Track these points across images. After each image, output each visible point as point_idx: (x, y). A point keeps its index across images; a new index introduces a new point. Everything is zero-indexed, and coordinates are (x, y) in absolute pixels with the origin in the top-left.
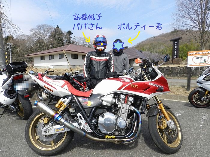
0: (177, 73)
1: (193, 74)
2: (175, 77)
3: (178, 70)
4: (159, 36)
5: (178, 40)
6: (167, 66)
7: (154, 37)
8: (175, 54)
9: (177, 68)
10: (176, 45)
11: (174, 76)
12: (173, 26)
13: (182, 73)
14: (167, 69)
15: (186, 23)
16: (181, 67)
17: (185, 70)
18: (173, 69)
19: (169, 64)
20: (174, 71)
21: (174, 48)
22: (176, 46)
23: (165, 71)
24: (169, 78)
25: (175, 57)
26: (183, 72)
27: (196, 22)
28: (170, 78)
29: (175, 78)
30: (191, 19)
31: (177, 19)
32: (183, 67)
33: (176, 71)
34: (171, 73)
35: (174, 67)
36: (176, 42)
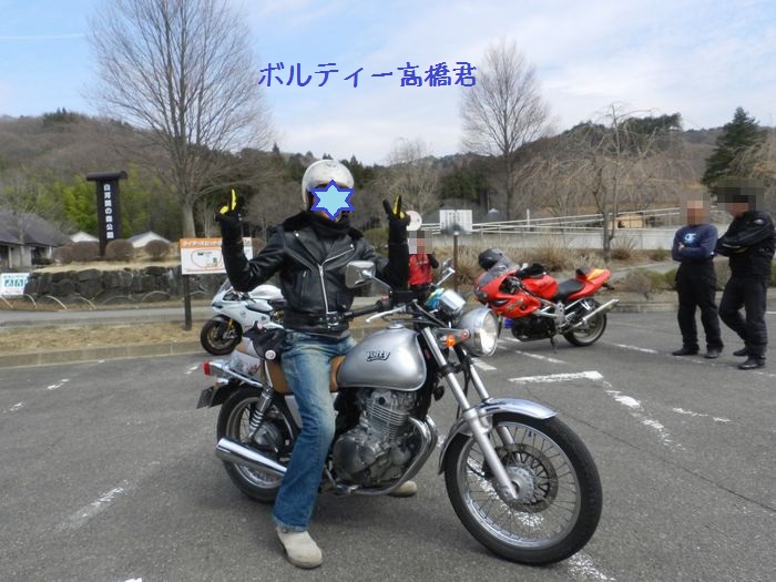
0: (126, 290)
1: (172, 290)
2: (119, 303)
3: (126, 282)
5: (113, 180)
6: (90, 267)
8: (109, 227)
9: (123, 273)
11: (117, 301)
13: (141, 289)
14: (90, 277)
16: (135, 271)
17: (148, 279)
18: (111, 278)
20: (115, 283)
21: (101, 207)
22: (107, 199)
23: (83, 286)
24: (102, 307)
25: (110, 235)
26: (144, 285)
28: (105, 307)
29: (121, 306)
32: (141, 271)
33: (122, 284)
34: (103, 293)
35: (113, 272)
36: (107, 187)
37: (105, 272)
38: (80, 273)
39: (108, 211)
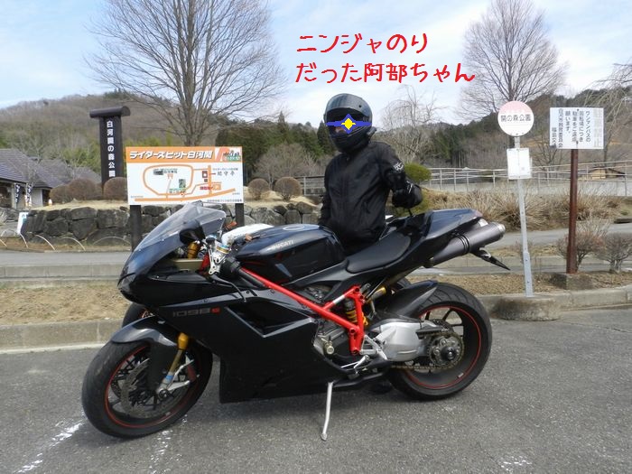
0: (120, 231)
2: (113, 245)
3: (121, 222)
4: (64, 102)
5: (115, 116)
6: (84, 205)
7: (46, 103)
8: (112, 165)
9: (119, 214)
10: (110, 132)
11: (110, 242)
12: (100, 67)
14: (82, 215)
15: (141, 64)
18: (106, 217)
19: (90, 199)
20: (109, 223)
21: (104, 145)
22: (110, 136)
23: (76, 225)
24: (92, 248)
25: (112, 173)
27: (167, 68)
28: (98, 248)
29: (113, 248)
30: (152, 54)
31: (108, 45)
33: (117, 224)
34: (98, 232)
35: (108, 211)
36: (110, 124)
37: (100, 211)
38: (74, 211)
39: (111, 148)
